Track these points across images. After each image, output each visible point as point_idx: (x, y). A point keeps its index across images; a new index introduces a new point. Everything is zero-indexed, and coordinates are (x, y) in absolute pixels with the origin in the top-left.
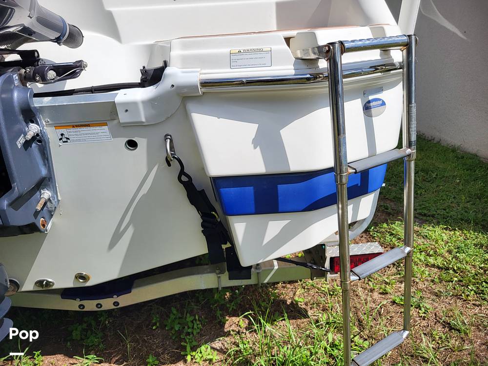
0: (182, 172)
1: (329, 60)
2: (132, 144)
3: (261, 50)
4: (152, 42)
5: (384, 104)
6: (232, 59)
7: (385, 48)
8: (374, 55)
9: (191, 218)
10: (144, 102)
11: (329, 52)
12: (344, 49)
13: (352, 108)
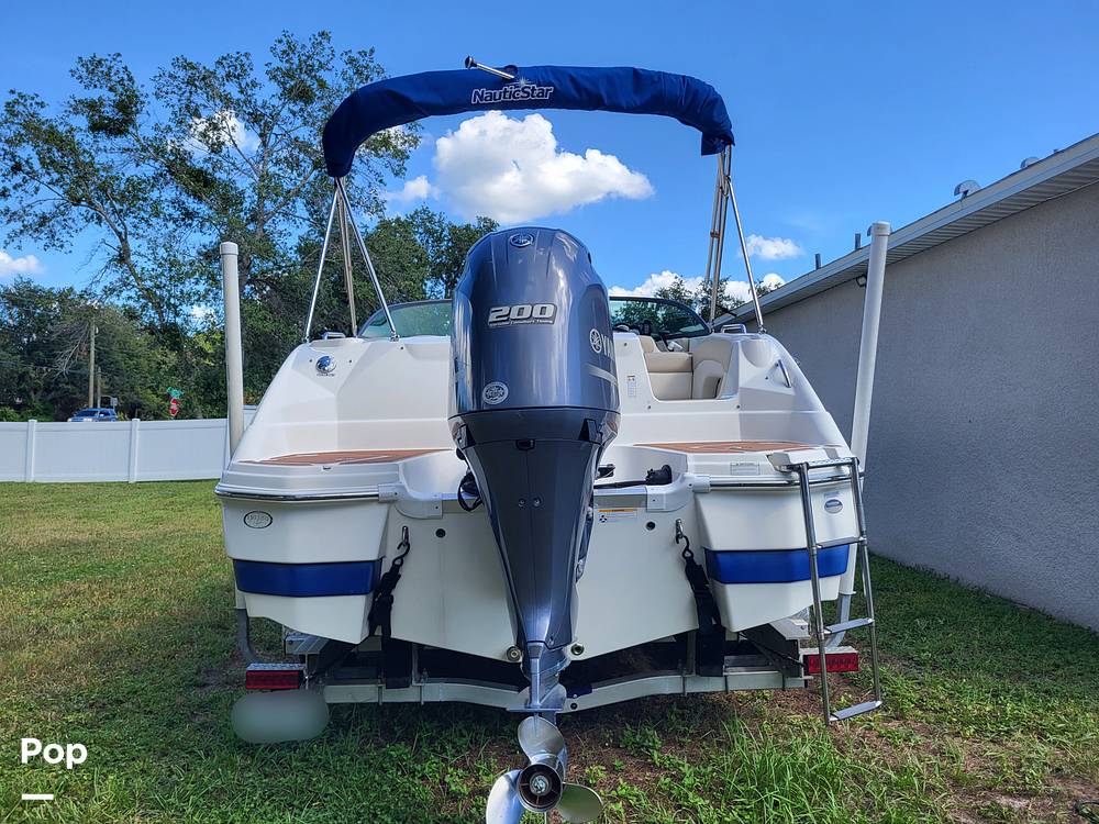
0: (687, 549)
1: (800, 473)
2: (651, 526)
3: (752, 464)
4: (630, 445)
5: (840, 504)
6: (733, 469)
7: (838, 465)
8: (830, 471)
9: (684, 590)
10: (667, 495)
11: (798, 468)
12: (809, 468)
13: (817, 504)
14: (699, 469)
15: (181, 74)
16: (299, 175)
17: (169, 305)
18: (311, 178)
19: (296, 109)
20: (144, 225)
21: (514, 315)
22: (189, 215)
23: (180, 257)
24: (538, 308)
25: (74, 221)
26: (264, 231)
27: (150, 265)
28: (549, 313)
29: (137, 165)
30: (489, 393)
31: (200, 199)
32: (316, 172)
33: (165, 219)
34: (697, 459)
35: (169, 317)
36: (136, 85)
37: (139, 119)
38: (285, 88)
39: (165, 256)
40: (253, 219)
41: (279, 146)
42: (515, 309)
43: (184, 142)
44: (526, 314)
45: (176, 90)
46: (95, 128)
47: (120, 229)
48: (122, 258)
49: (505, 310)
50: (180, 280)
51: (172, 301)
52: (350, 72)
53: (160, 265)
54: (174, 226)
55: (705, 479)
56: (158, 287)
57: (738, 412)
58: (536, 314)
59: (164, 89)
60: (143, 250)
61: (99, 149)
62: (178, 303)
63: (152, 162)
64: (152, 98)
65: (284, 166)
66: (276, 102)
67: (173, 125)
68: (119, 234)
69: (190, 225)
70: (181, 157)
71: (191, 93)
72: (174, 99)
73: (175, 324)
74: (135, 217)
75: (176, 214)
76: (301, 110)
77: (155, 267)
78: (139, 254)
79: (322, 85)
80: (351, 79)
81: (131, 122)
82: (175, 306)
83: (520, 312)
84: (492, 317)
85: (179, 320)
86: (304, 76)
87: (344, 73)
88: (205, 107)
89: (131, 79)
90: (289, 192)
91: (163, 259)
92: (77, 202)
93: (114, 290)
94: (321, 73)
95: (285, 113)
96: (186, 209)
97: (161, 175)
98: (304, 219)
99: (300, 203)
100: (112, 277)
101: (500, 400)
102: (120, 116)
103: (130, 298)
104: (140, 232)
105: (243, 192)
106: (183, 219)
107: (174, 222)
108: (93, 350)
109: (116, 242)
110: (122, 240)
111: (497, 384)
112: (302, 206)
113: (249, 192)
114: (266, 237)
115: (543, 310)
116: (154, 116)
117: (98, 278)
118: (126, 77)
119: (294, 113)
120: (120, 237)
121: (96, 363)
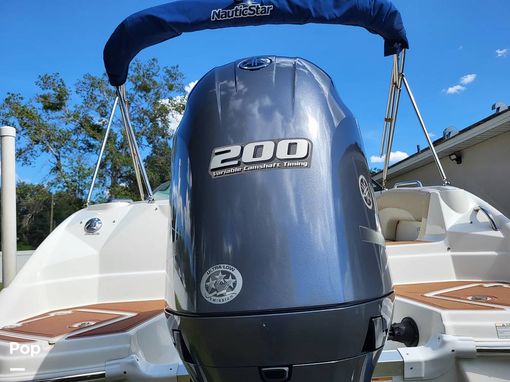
6: (499, 331)
14: (460, 331)
15: (88, 82)
16: (144, 126)
17: (79, 189)
18: (149, 126)
19: (142, 95)
20: (68, 152)
21: (248, 157)
22: (91, 146)
23: (84, 166)
24: (283, 146)
25: (36, 152)
26: (127, 152)
27: (69, 171)
28: (301, 152)
29: (66, 124)
30: (212, 284)
31: (96, 138)
32: (151, 123)
33: (79, 149)
34: (453, 318)
35: (79, 196)
36: (66, 88)
37: (67, 103)
38: (136, 85)
39: (77, 166)
40: (122, 147)
41: (134, 112)
42: (249, 149)
43: (89, 113)
44: (267, 154)
45: (85, 89)
46: (46, 108)
47: (57, 155)
48: (57, 168)
49: (235, 151)
50: (84, 177)
51: (81, 188)
52: (168, 77)
53: (74, 170)
54: (84, 152)
55: (470, 344)
56: (73, 181)
57: (450, 253)
58: (282, 153)
59: (80, 89)
60: (66, 164)
61: (49, 118)
62: (83, 189)
63: (73, 122)
64: (74, 93)
65: (136, 121)
66: (133, 92)
67: (84, 105)
68: (56, 157)
69: (91, 151)
70: (87, 120)
71: (92, 90)
72: (85, 93)
73: (82, 199)
74: (64, 148)
75: (84, 146)
76: (145, 95)
77: (72, 171)
78: (64, 166)
79: (155, 83)
80: (168, 80)
81: (64, 104)
82: (82, 190)
83: (258, 151)
84: (216, 162)
85: (84, 197)
86: (145, 79)
87: (164, 77)
88: (99, 96)
89: (63, 85)
90: (138, 133)
91: (75, 167)
92: (37, 142)
93: (53, 184)
94: (154, 78)
95: (136, 97)
96: (89, 144)
97: (78, 128)
98: (146, 146)
99: (144, 138)
100: (53, 178)
101: (229, 296)
102: (58, 102)
103: (60, 187)
104: (67, 155)
105: (116, 135)
106: (88, 149)
107: (84, 150)
108: (52, 213)
109: (55, 160)
110: (58, 160)
111: (224, 267)
112: (145, 139)
113: (119, 133)
114: (128, 155)
115: (292, 148)
116: (74, 102)
117: (46, 178)
118: (61, 84)
119: (141, 97)
120: (57, 158)
121: (53, 219)
